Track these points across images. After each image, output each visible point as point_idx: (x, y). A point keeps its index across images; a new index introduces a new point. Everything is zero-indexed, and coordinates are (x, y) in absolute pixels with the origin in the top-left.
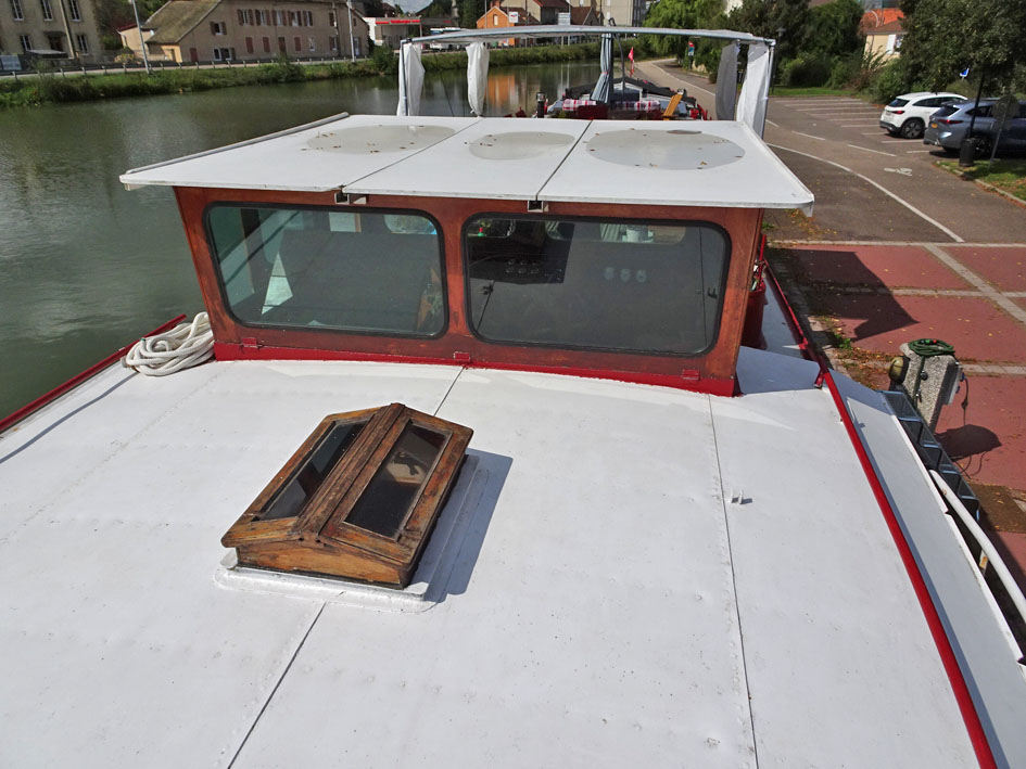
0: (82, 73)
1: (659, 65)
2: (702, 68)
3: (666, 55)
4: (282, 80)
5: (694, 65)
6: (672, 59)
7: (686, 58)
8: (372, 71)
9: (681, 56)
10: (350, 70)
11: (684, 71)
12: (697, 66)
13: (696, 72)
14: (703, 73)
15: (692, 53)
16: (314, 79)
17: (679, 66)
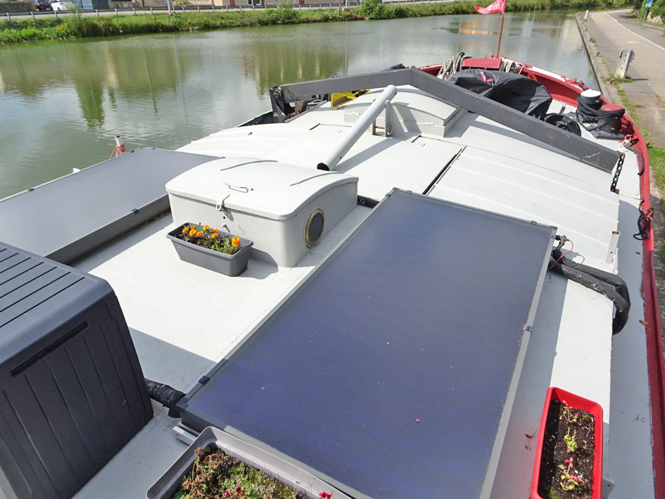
0: (115, 13)
1: (613, 16)
2: (658, 19)
3: (622, 6)
4: (279, 22)
5: (649, 16)
6: (629, 10)
7: (642, 10)
8: (359, 16)
9: (638, 7)
10: (340, 15)
11: (638, 22)
12: (652, 17)
13: (650, 23)
14: (657, 24)
15: (649, 5)
16: (308, 21)
17: (634, 17)
